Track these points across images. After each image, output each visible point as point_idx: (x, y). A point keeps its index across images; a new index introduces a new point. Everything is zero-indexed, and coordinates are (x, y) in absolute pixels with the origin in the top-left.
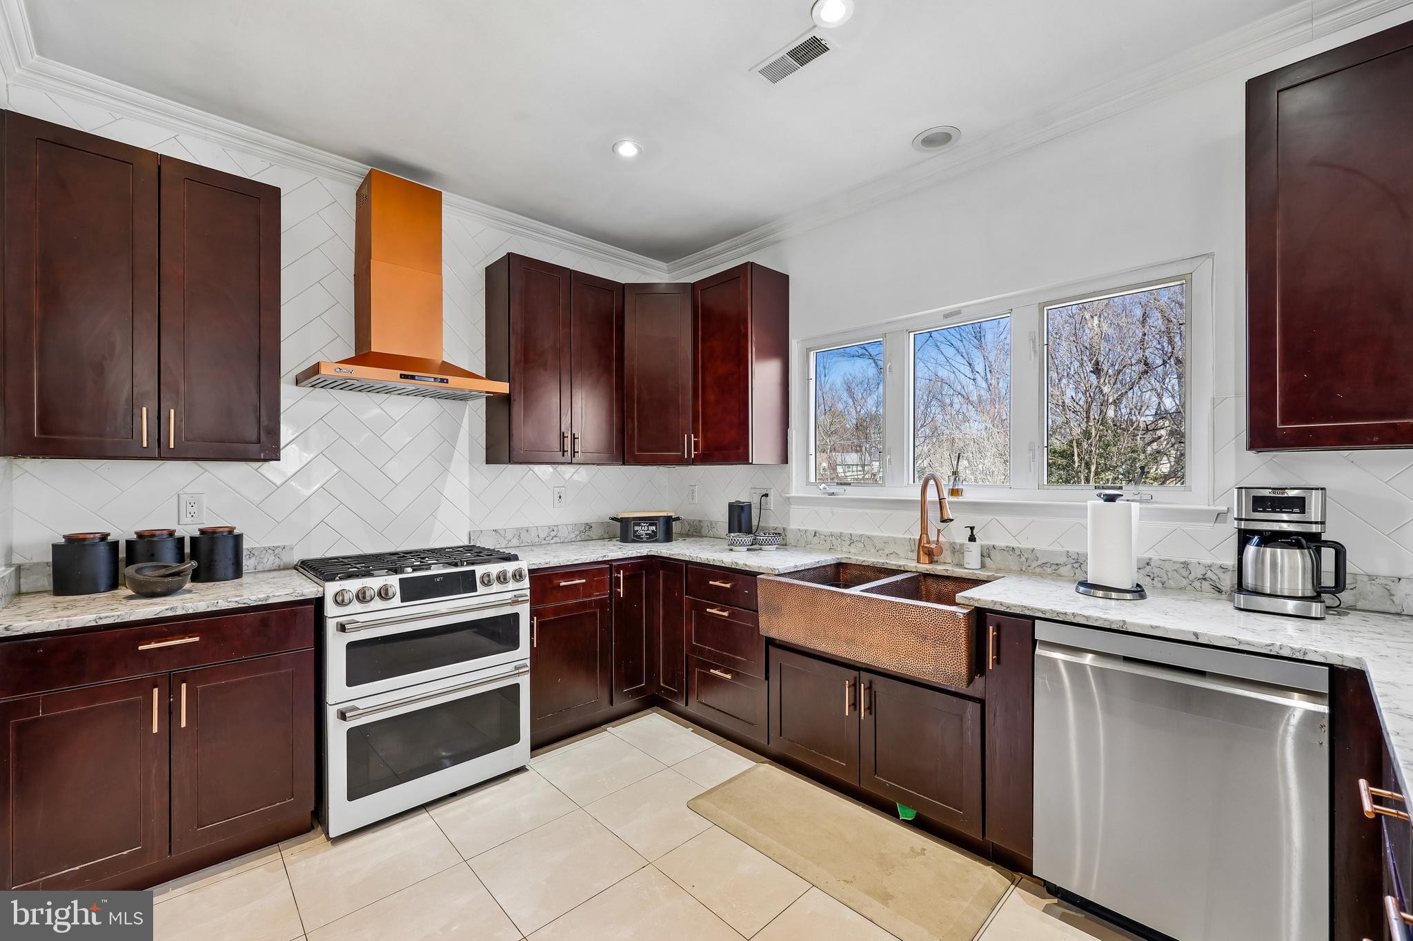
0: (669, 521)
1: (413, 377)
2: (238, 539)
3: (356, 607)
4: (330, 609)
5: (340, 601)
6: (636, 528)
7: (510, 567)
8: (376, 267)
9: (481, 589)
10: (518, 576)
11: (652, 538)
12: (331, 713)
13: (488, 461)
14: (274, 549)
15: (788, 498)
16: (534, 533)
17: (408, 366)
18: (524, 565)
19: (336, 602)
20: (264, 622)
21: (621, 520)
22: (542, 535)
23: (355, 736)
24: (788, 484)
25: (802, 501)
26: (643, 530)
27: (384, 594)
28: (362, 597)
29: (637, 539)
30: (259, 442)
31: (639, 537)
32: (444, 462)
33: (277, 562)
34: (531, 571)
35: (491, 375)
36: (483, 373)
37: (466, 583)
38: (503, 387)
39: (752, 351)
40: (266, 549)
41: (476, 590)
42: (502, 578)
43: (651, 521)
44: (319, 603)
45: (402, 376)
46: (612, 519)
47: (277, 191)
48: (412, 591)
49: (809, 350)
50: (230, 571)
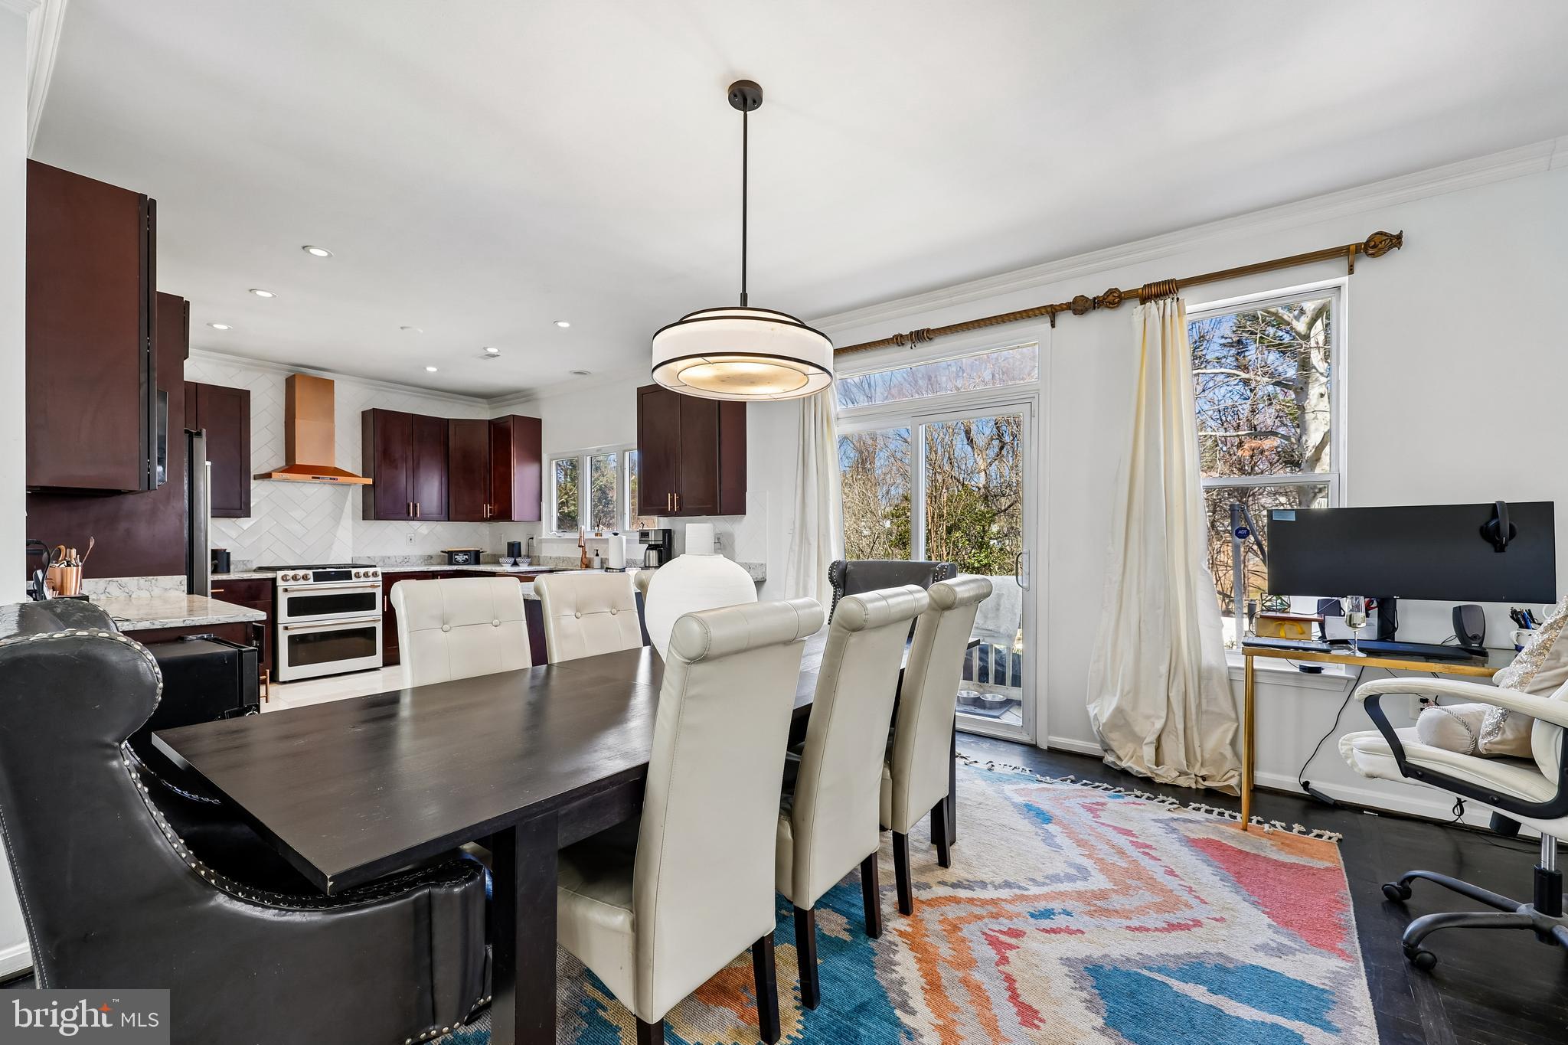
0: (477, 553)
1: (318, 478)
2: (229, 554)
3: (292, 582)
4: (280, 582)
5: (284, 578)
6: (456, 557)
7: (371, 570)
8: (299, 424)
9: (354, 579)
10: (375, 574)
11: (466, 562)
12: (280, 628)
13: (364, 519)
14: (243, 561)
15: (541, 540)
16: (393, 560)
17: (316, 472)
18: (379, 570)
19: (283, 579)
20: (250, 587)
21: (448, 552)
22: (399, 561)
23: (291, 639)
24: (541, 532)
25: (548, 541)
26: (460, 558)
27: (305, 578)
28: (295, 578)
29: (458, 563)
30: (241, 509)
31: (457, 562)
32: (337, 518)
33: (245, 568)
34: (383, 573)
35: (364, 476)
36: (361, 475)
37: (347, 576)
38: (370, 481)
39: (514, 462)
40: (239, 561)
41: (351, 579)
42: (366, 575)
43: (465, 552)
44: (274, 580)
45: (313, 478)
46: (443, 552)
47: (249, 391)
48: (318, 577)
49: (551, 460)
50: (225, 569)
